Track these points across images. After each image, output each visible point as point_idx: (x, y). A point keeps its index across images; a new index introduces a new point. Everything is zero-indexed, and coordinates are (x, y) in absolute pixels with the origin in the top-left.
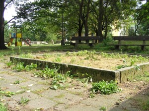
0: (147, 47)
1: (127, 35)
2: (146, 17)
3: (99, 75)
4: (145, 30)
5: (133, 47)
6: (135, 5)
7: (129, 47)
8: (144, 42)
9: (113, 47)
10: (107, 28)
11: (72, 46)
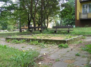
0: (70, 31)
1: (55, 26)
2: (65, 16)
3: (58, 42)
4: (65, 23)
5: (64, 31)
6: (59, 9)
7: (62, 32)
8: (69, 29)
9: (54, 32)
10: (44, 22)
11: (30, 32)
